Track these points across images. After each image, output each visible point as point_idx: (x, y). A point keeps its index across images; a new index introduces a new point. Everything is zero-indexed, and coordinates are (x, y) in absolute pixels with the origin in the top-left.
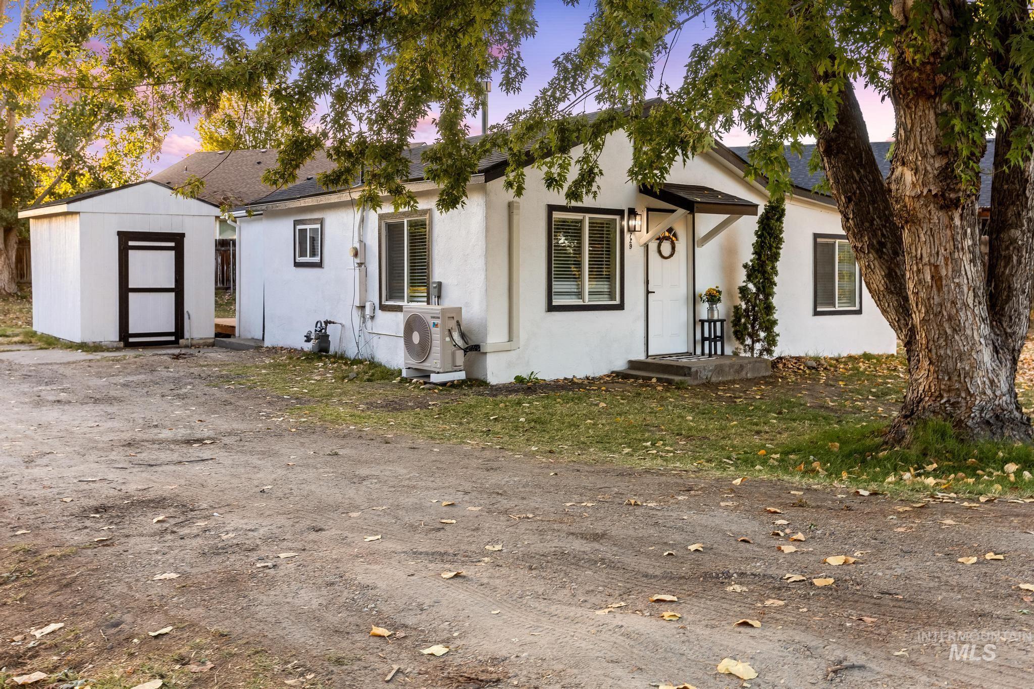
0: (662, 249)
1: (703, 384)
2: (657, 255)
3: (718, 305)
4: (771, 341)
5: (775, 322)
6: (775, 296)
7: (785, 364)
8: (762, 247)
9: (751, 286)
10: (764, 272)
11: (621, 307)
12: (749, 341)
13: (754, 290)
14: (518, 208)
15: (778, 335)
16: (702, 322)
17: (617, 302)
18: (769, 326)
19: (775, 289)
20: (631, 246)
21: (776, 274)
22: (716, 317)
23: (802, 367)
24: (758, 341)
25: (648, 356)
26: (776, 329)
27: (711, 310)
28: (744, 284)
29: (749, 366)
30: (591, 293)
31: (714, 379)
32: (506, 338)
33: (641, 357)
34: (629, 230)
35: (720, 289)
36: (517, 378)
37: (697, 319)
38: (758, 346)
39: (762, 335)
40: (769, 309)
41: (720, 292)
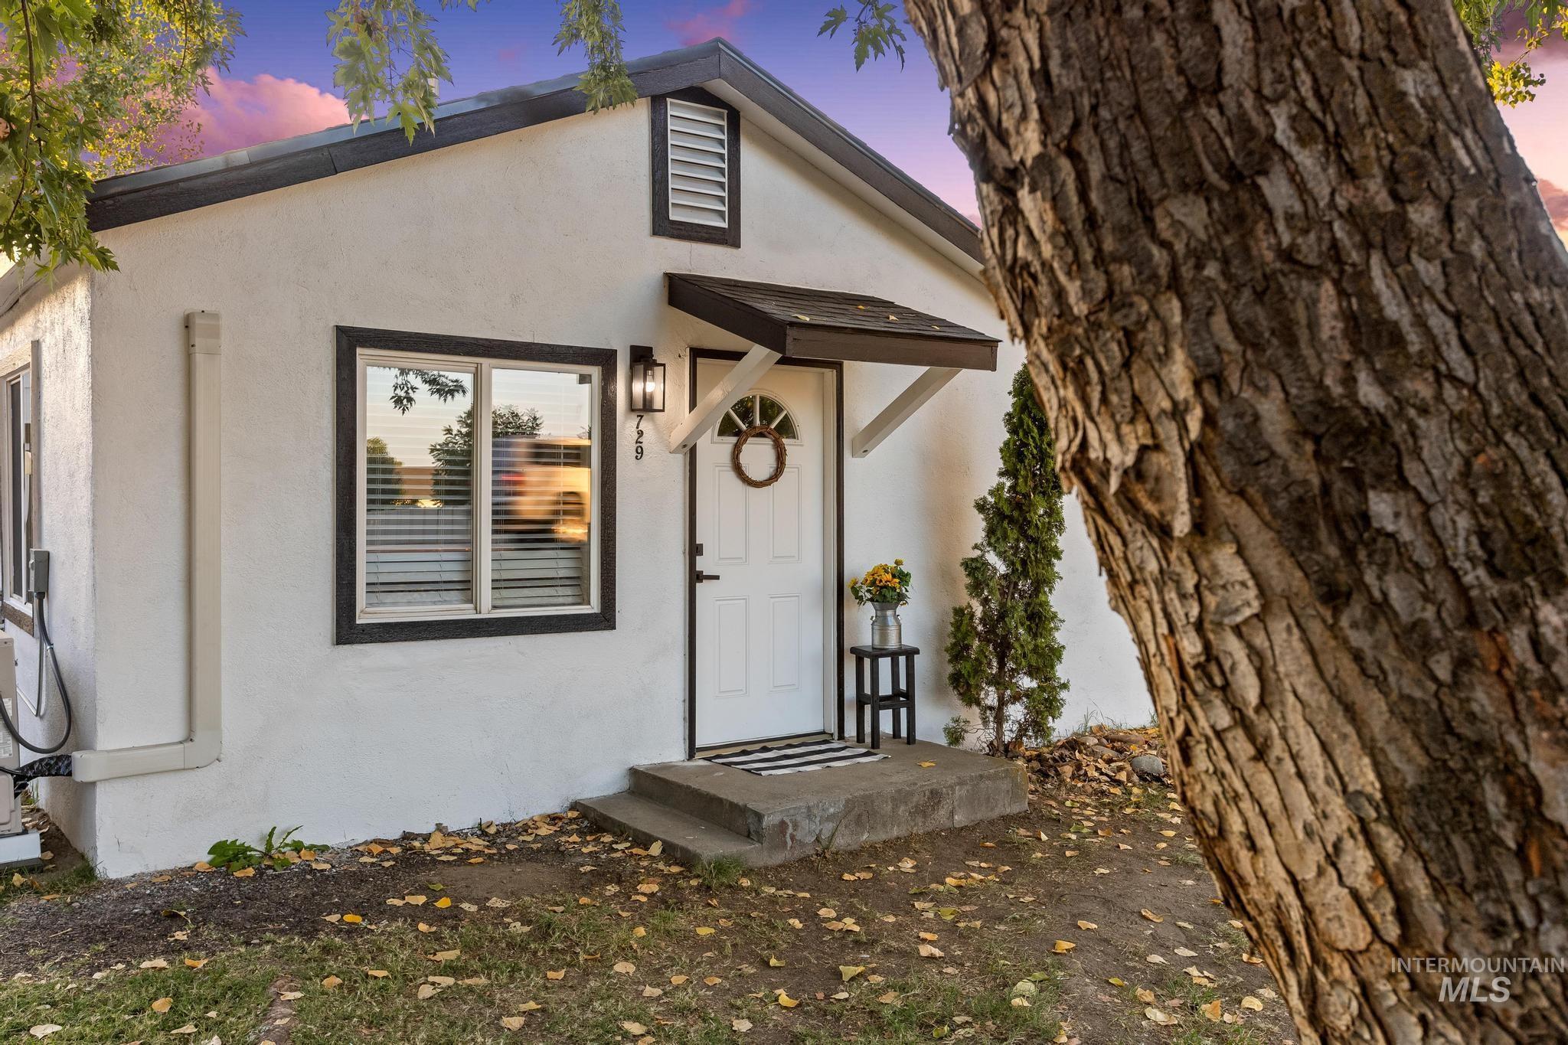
0: (743, 459)
1: (804, 860)
2: (731, 476)
3: (900, 610)
4: (1046, 704)
5: (1056, 653)
6: (1058, 585)
7: (1079, 767)
8: (1020, 456)
9: (992, 558)
10: (1023, 525)
11: (605, 619)
12: (991, 698)
13: (1002, 568)
14: (215, 333)
15: (1065, 686)
16: (859, 654)
17: (594, 607)
18: (1044, 661)
19: (1058, 566)
20: (640, 452)
21: (1060, 528)
22: (892, 644)
23: (1122, 776)
24: (1015, 698)
25: (692, 751)
26: (1061, 672)
27: (880, 624)
28: (977, 553)
29: (960, 792)
30: (498, 584)
31: (842, 842)
32: (178, 732)
33: (674, 753)
34: (632, 408)
35: (905, 569)
36: (218, 849)
37: (847, 646)
38: (1016, 712)
39: (1027, 683)
40: (1039, 619)
41: (904, 578)
